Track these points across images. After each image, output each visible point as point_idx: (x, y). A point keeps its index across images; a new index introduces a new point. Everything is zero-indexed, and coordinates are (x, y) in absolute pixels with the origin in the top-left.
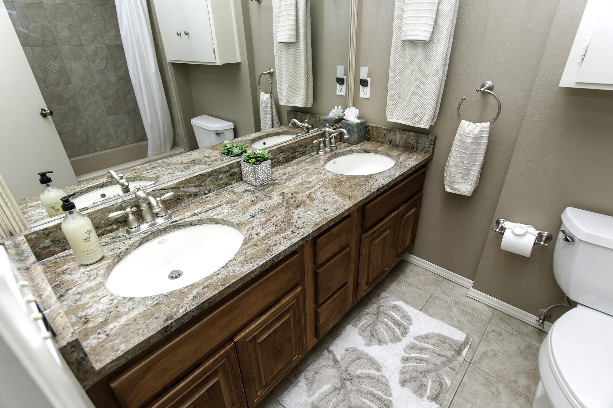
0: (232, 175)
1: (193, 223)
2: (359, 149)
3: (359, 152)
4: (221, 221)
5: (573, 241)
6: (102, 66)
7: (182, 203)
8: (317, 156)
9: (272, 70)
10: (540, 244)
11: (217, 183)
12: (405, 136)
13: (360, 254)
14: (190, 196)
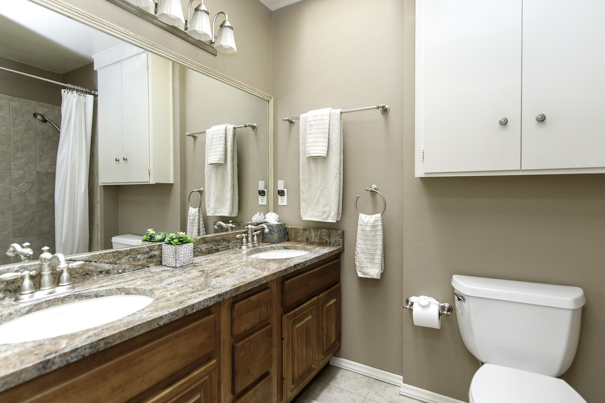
0: (151, 257)
1: (100, 294)
2: (279, 246)
3: (280, 249)
4: (132, 291)
5: (464, 299)
6: (25, 189)
7: (90, 279)
8: (240, 250)
9: (202, 189)
10: (444, 314)
11: (133, 263)
12: (319, 233)
13: (283, 339)
14: (101, 272)
